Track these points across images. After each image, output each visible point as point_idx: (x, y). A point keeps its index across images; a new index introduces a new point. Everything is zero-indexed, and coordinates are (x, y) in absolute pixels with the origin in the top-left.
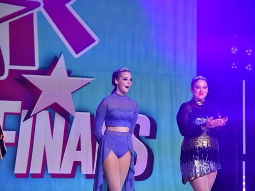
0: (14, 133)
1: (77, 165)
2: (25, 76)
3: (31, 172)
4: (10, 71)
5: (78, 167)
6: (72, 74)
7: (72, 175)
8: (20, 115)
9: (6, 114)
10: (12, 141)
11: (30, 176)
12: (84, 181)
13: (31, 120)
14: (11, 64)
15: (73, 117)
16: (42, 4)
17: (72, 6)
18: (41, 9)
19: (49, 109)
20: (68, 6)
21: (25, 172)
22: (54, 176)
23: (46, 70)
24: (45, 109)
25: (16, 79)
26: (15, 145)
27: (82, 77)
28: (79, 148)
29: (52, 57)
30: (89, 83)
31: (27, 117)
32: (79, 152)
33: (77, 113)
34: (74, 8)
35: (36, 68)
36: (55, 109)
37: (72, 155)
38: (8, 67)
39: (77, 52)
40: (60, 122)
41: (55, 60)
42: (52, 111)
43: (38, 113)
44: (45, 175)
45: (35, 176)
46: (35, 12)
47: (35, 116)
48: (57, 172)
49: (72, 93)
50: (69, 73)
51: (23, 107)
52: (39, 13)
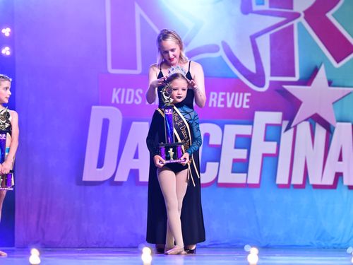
0: (275, 144)
1: (338, 176)
2: (285, 87)
3: (293, 182)
4: (271, 83)
5: (340, 178)
6: (333, 84)
7: (334, 186)
8: (280, 126)
9: (267, 125)
10: (273, 151)
11: (292, 187)
12: (346, 192)
13: (291, 131)
14: (272, 75)
15: (334, 128)
16: (303, 15)
17: (333, 15)
18: (302, 19)
19: (310, 119)
20: (329, 15)
21: (286, 182)
22: (315, 187)
23: (307, 81)
24: (306, 120)
25: (277, 91)
26: (276, 156)
27: (344, 86)
28: (340, 159)
29: (312, 68)
30: (350, 93)
31: (288, 128)
32: (340, 163)
33: (338, 124)
34: (335, 17)
35: (296, 79)
36: (316, 120)
37: (333, 166)
38: (269, 78)
39: (338, 62)
40: (321, 132)
41: (316, 71)
42: (313, 122)
43: (299, 123)
44: (307, 187)
45: (297, 186)
46: (295, 23)
47: (295, 127)
48: (318, 182)
49: (333, 103)
50: (330, 83)
51: (284, 118)
52: (300, 24)
